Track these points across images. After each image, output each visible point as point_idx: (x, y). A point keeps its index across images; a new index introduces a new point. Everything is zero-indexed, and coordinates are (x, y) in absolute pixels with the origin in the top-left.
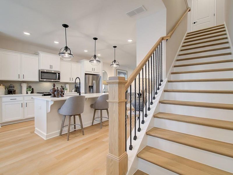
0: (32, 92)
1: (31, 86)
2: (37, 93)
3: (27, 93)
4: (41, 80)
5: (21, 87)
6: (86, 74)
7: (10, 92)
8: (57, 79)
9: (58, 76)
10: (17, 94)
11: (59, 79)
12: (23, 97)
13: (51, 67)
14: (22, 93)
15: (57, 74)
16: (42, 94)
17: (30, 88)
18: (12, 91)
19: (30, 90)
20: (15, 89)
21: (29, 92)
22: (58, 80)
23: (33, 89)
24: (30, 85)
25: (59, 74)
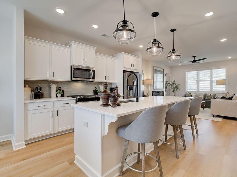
0: (63, 96)
1: (61, 88)
2: (68, 96)
3: (57, 97)
4: (73, 79)
5: (50, 88)
6: (124, 71)
7: (37, 95)
8: (92, 78)
9: (92, 74)
10: (44, 98)
11: (94, 78)
12: (53, 102)
13: (85, 61)
14: (51, 97)
15: (92, 71)
16: (76, 99)
17: (60, 90)
18: (39, 94)
19: (60, 93)
20: (42, 91)
21: (59, 95)
22: (93, 80)
23: (63, 91)
24: (60, 86)
25: (94, 71)
